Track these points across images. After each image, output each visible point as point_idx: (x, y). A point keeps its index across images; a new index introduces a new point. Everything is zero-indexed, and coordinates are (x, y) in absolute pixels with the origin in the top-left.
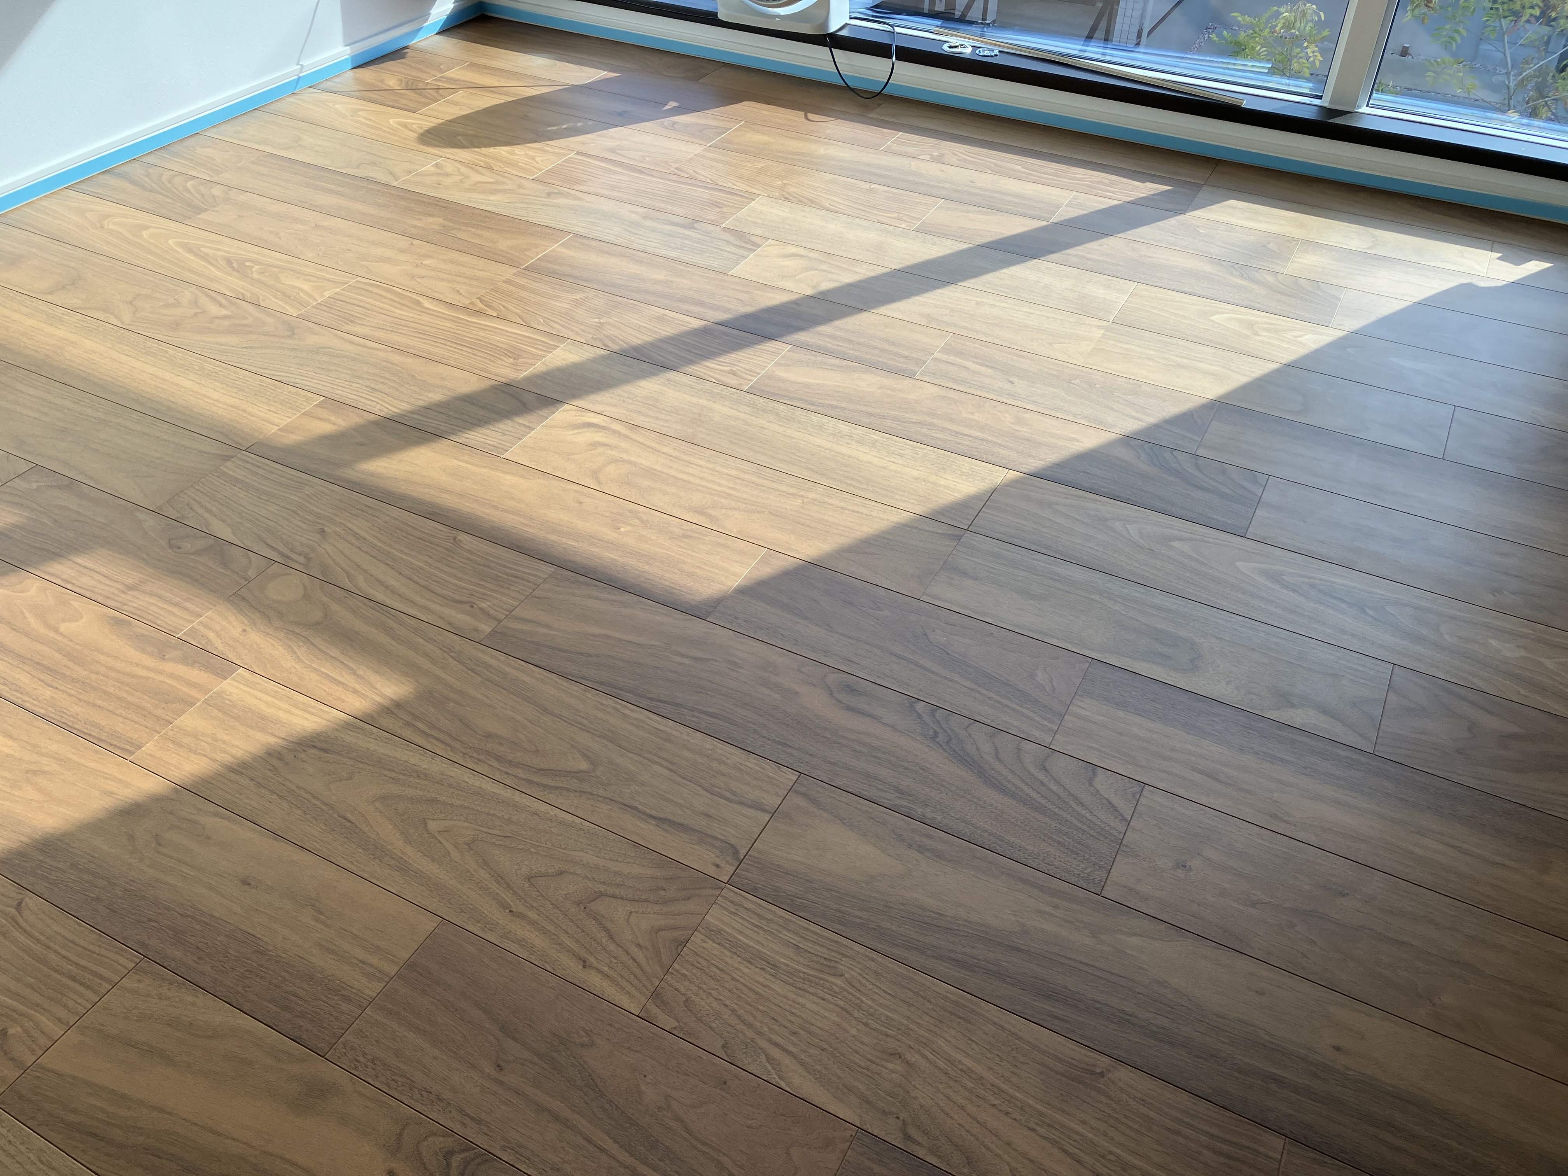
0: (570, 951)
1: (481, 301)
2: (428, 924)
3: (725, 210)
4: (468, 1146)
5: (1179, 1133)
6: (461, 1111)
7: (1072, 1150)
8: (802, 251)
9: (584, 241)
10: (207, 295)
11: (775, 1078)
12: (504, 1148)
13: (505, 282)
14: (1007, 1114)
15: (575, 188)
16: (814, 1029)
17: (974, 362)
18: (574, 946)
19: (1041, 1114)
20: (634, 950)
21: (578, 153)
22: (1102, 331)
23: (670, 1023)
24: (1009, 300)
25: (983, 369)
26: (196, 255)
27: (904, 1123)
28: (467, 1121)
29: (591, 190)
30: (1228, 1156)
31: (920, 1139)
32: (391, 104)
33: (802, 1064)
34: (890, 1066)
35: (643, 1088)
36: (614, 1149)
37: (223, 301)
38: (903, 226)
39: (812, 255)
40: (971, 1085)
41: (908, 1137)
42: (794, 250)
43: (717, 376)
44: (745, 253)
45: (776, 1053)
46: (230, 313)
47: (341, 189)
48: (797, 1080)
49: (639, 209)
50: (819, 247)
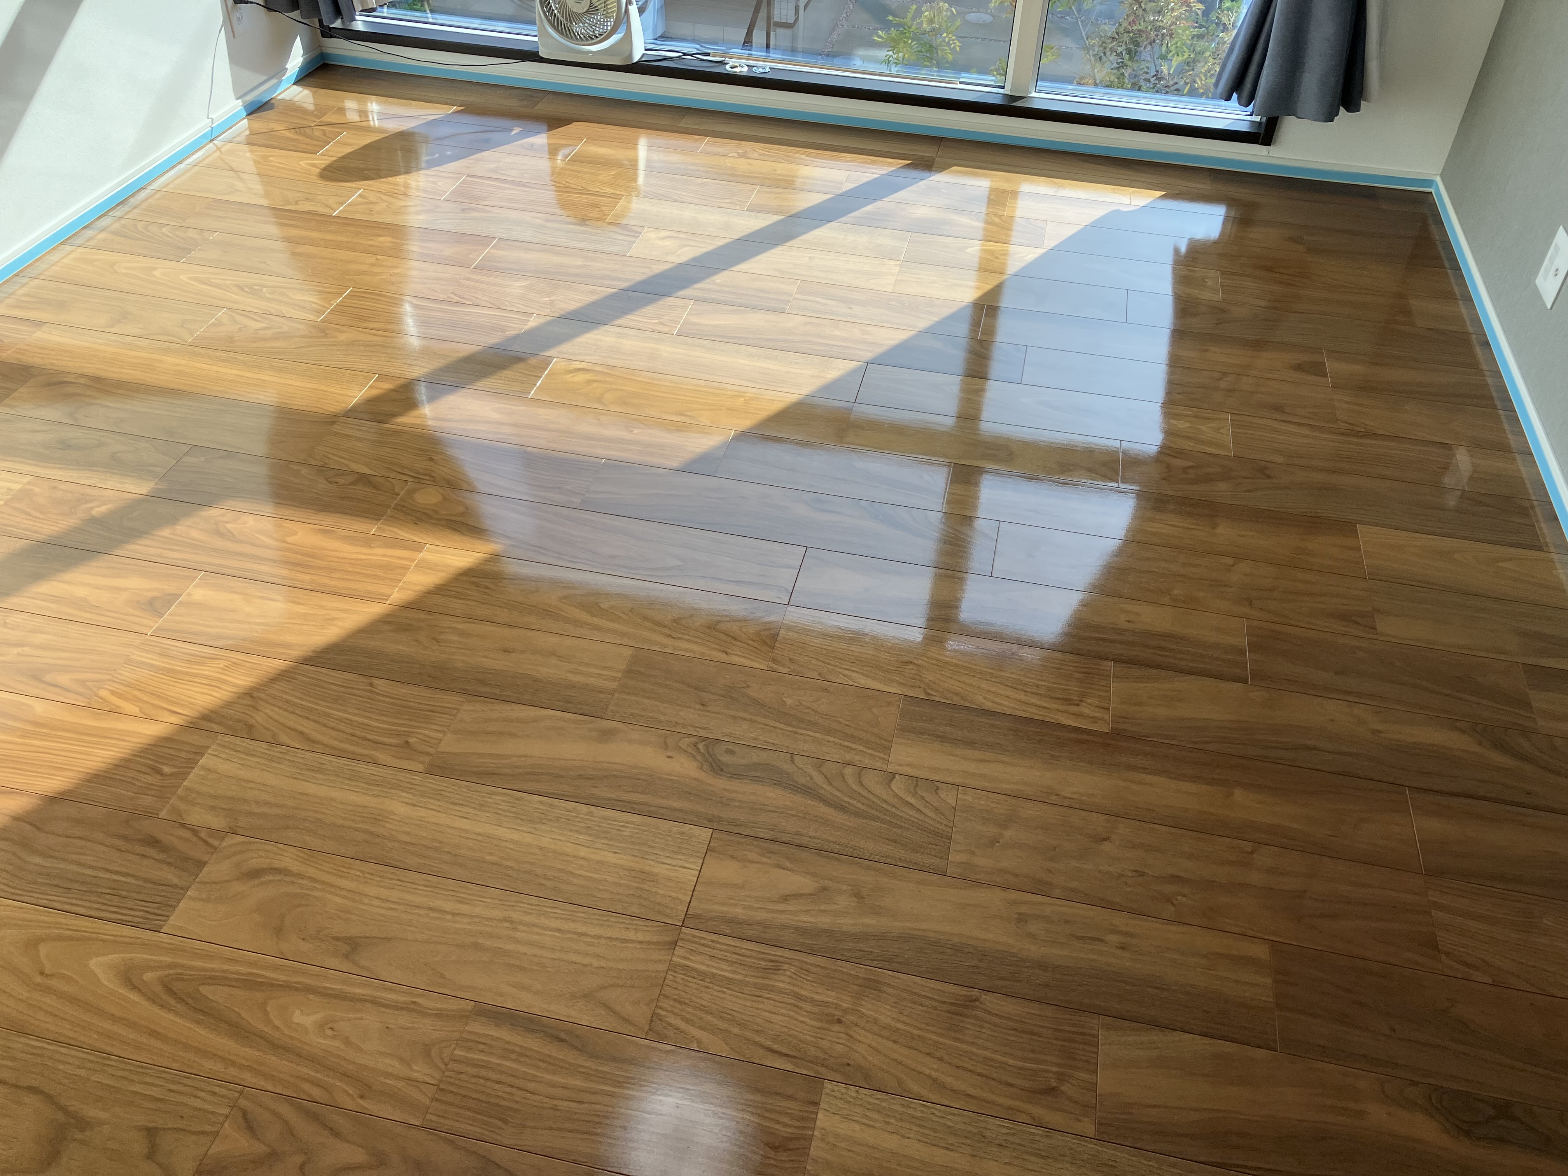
0: (715, 649)
1: (455, 295)
2: (627, 652)
3: (603, 209)
4: (704, 739)
5: (1061, 669)
6: (693, 726)
7: (1010, 684)
8: (674, 234)
9: (509, 243)
10: (241, 315)
11: (851, 683)
12: (723, 736)
13: (464, 279)
14: (974, 676)
15: (480, 203)
16: (862, 659)
17: (821, 298)
18: (716, 647)
19: (991, 673)
20: (750, 642)
21: (468, 176)
22: (898, 268)
23: (786, 670)
24: (830, 254)
25: (828, 302)
26: (210, 285)
27: (925, 689)
28: (698, 729)
29: (492, 203)
30: (1085, 673)
31: (934, 694)
32: (293, 148)
33: (863, 674)
34: (908, 667)
35: (784, 699)
36: (782, 726)
37: (256, 317)
38: (737, 208)
39: (681, 235)
40: (952, 668)
41: (928, 694)
42: (668, 233)
43: (652, 327)
44: (633, 239)
45: (847, 672)
46: (267, 325)
47: (294, 222)
48: (863, 682)
49: (540, 215)
50: (684, 229)
